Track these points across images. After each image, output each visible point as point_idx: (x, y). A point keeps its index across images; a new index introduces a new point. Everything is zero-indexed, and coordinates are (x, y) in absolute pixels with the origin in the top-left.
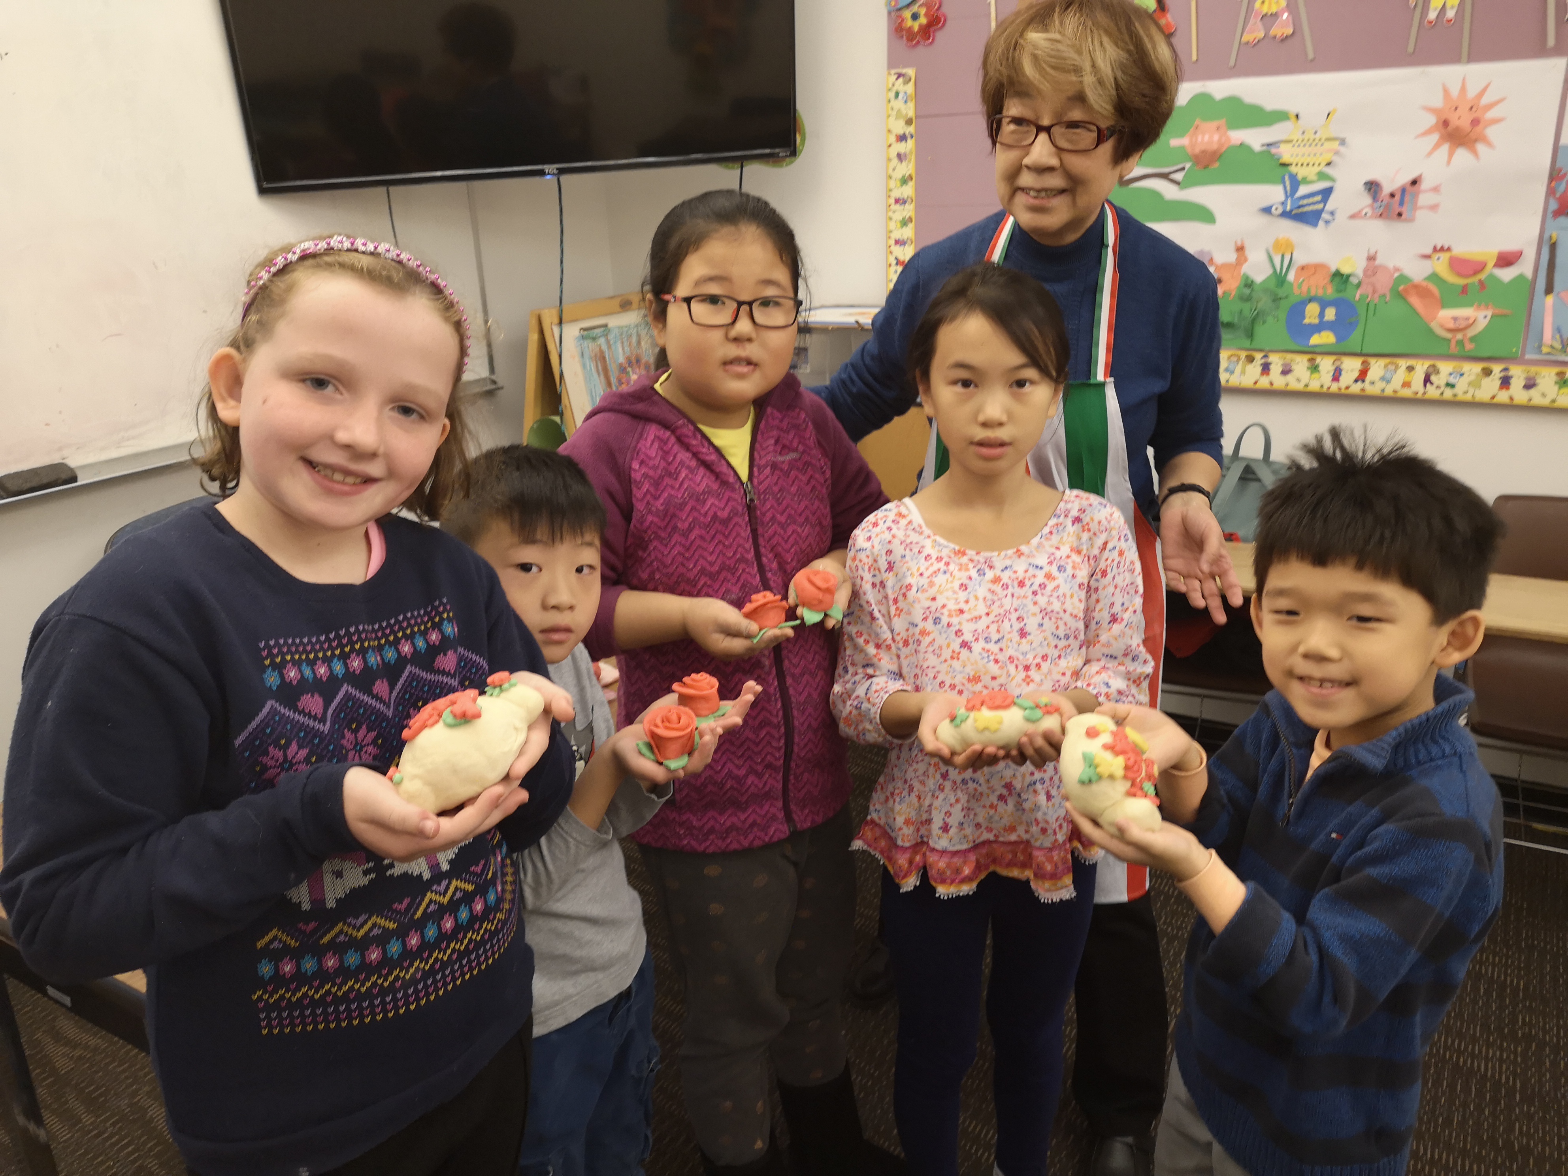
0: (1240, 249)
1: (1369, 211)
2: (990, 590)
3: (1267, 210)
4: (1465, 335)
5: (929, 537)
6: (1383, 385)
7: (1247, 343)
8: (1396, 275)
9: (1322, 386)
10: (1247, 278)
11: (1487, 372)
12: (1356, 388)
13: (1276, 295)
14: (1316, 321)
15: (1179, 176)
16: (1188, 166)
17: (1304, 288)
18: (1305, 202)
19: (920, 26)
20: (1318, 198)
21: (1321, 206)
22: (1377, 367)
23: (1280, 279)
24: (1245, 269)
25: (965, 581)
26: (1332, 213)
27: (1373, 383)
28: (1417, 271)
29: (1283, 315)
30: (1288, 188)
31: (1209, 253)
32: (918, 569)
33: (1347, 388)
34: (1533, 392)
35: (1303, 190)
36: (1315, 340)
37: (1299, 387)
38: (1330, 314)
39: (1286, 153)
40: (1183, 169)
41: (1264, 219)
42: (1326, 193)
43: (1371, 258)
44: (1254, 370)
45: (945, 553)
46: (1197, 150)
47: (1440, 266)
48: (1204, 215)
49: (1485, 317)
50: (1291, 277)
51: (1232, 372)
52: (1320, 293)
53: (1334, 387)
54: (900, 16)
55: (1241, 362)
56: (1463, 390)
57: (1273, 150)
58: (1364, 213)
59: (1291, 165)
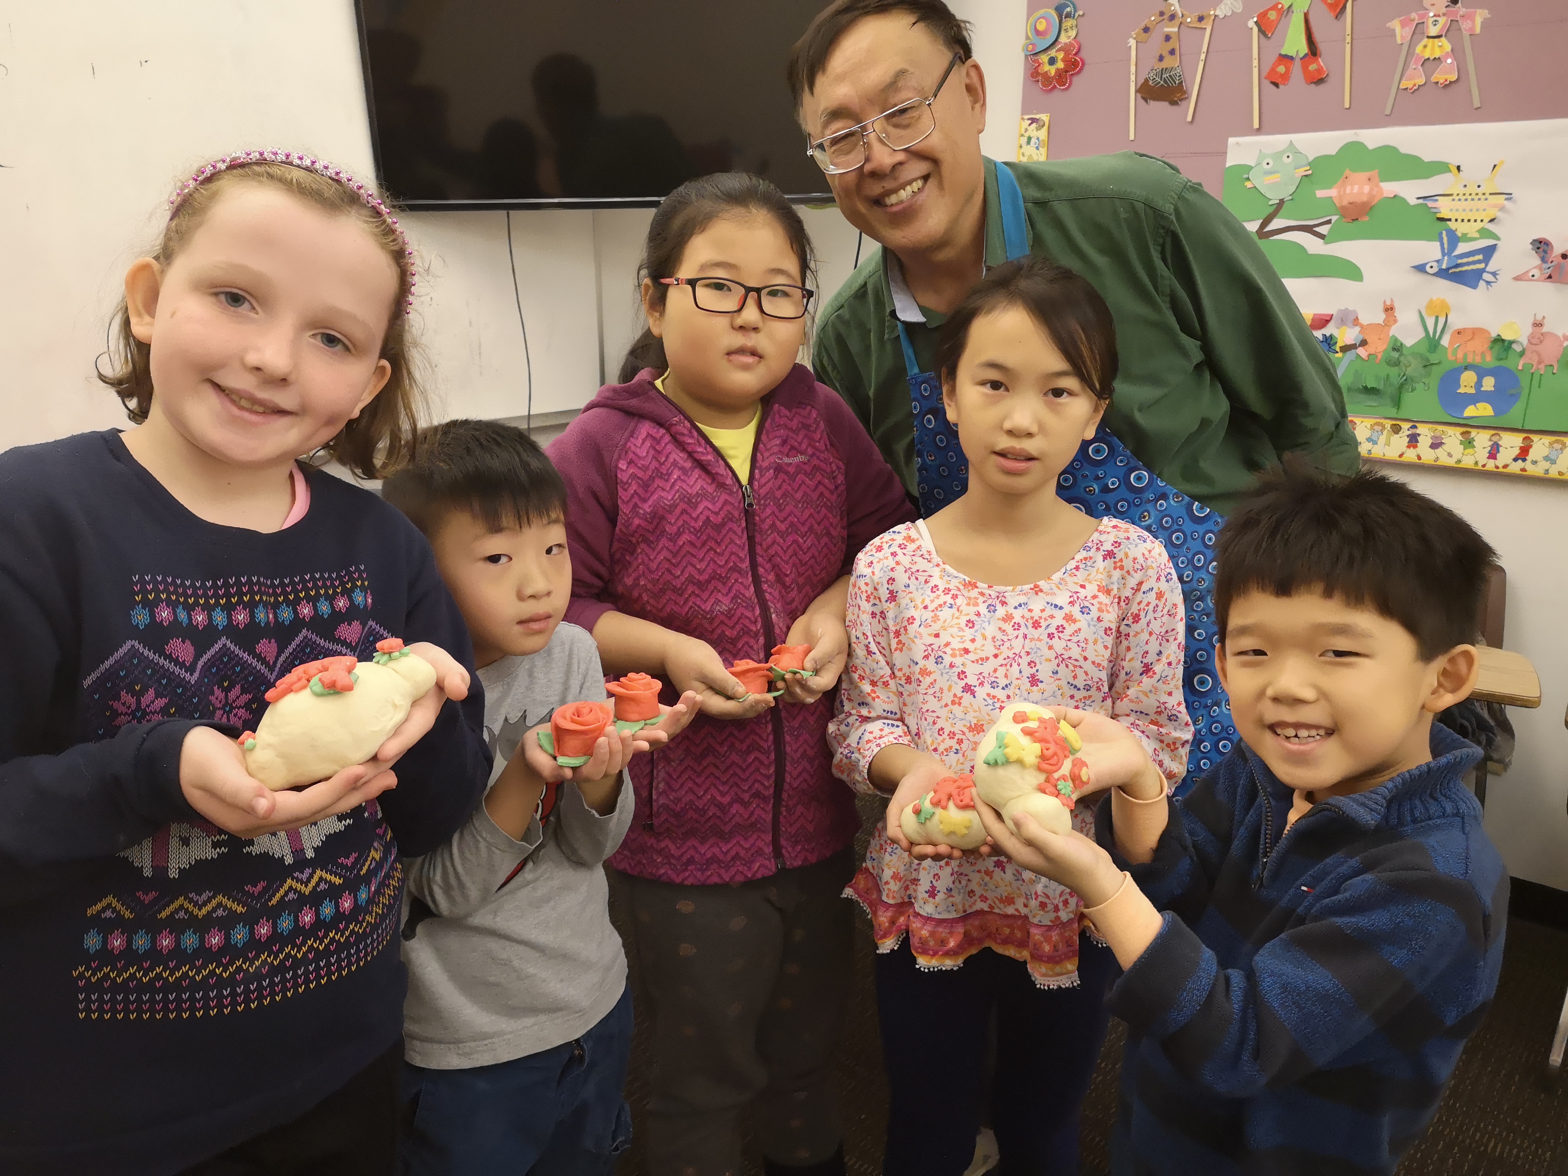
0: (1389, 309)
1: (1536, 272)
2: (1000, 629)
3: (1421, 268)
5: (938, 565)
6: (1547, 465)
7: (1393, 412)
9: (1476, 463)
10: (1396, 340)
12: (1516, 468)
13: (1427, 360)
14: (1473, 391)
15: (1323, 230)
16: (1334, 218)
17: (1460, 355)
18: (1465, 260)
19: (1058, 70)
20: (1480, 257)
21: (1482, 266)
22: (1540, 446)
23: (1433, 343)
24: (1394, 331)
25: (974, 618)
26: (1494, 274)
27: (1534, 462)
29: (1434, 382)
30: (1446, 246)
31: (1354, 312)
32: (923, 601)
33: (1505, 466)
35: (1462, 248)
36: (1470, 411)
37: (1451, 462)
38: (1489, 383)
39: (1445, 208)
40: (1329, 222)
41: (1419, 277)
42: (1488, 252)
43: (1538, 325)
44: (1400, 442)
45: (954, 584)
46: (1345, 203)
48: (1351, 272)
50: (1445, 341)
51: (1375, 443)
52: (1477, 360)
53: (1491, 465)
54: (1036, 61)
55: (1385, 432)
57: (1430, 204)
58: (1530, 274)
59: (1450, 220)
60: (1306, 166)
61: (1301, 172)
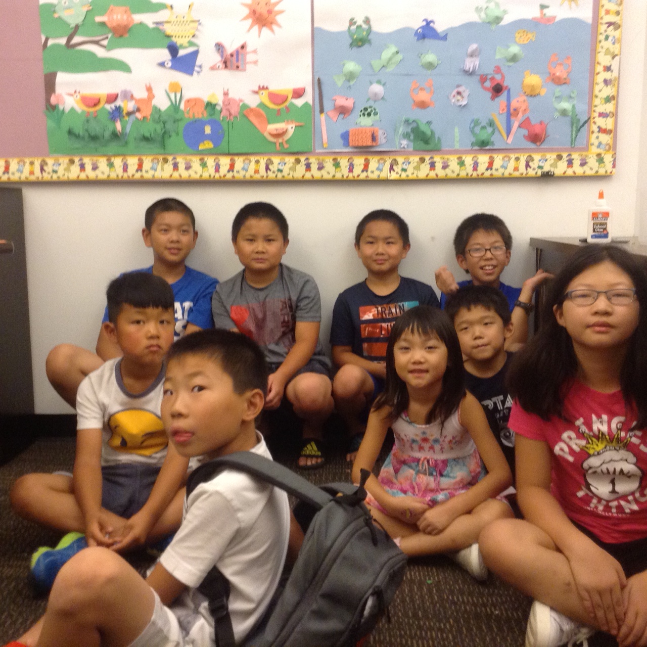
0: (149, 89)
1: (220, 64)
3: (162, 65)
4: (283, 139)
6: (244, 173)
7: (162, 151)
8: (241, 104)
9: (210, 176)
10: (156, 108)
11: (298, 161)
12: (229, 176)
13: (175, 118)
15: (105, 43)
16: (109, 36)
17: (191, 114)
20: (191, 57)
21: (193, 62)
23: (175, 107)
26: (200, 67)
27: (238, 172)
28: (253, 102)
29: (181, 131)
30: (172, 51)
31: (130, 92)
33: (224, 176)
34: (323, 172)
36: (202, 146)
39: (168, 29)
40: (107, 38)
42: (195, 54)
43: (226, 94)
47: (264, 98)
48: (123, 67)
49: (292, 128)
51: (155, 170)
52: (200, 116)
53: (217, 176)
55: (160, 163)
56: (287, 173)
57: (161, 27)
58: (217, 66)
59: (172, 36)
60: (87, 4)
61: (85, 7)
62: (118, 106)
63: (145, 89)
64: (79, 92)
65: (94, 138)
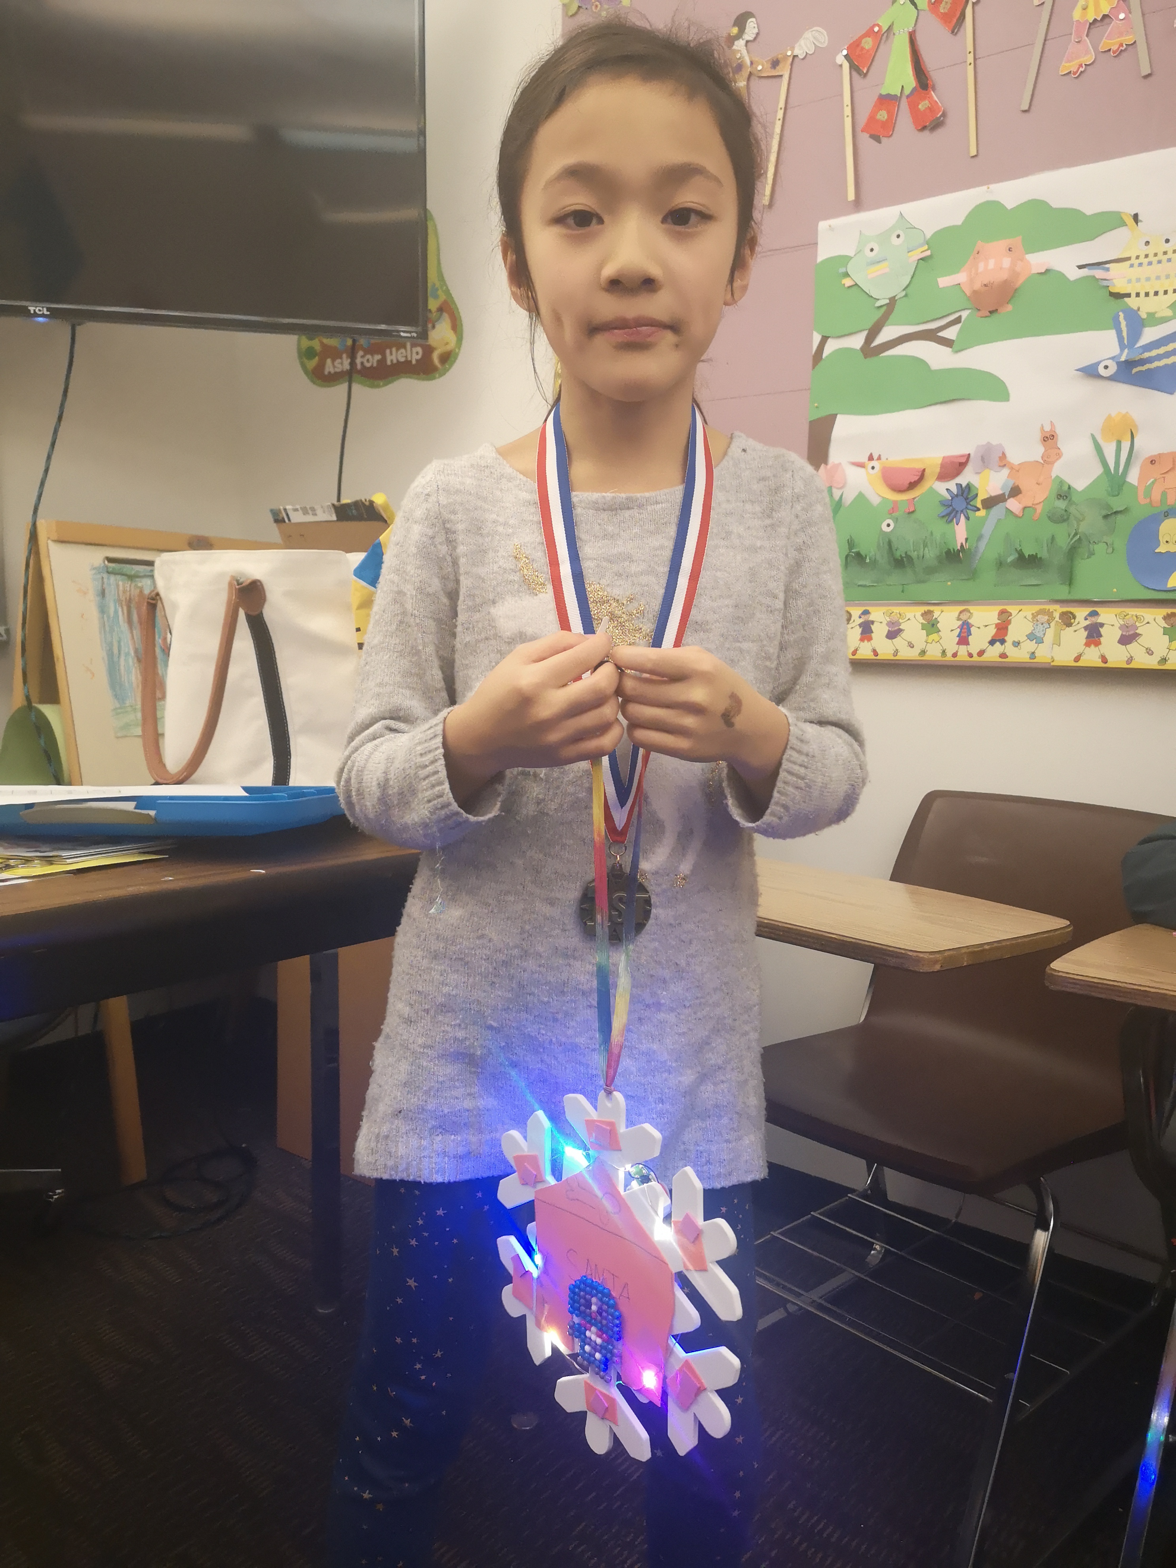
0: (1049, 438)
3: (1090, 372)
7: (1063, 592)
10: (1062, 482)
16: (965, 314)
17: (1156, 496)
20: (1174, 345)
23: (1115, 481)
29: (1120, 543)
30: (1125, 334)
31: (1000, 446)
39: (1120, 278)
40: (958, 321)
41: (1089, 386)
44: (1075, 636)
46: (978, 288)
50: (1133, 477)
51: (1040, 641)
55: (1053, 624)
57: (1099, 274)
59: (1128, 295)
60: (922, 245)
61: (917, 254)
62: (964, 486)
63: (1038, 436)
64: (879, 458)
65: (901, 562)
